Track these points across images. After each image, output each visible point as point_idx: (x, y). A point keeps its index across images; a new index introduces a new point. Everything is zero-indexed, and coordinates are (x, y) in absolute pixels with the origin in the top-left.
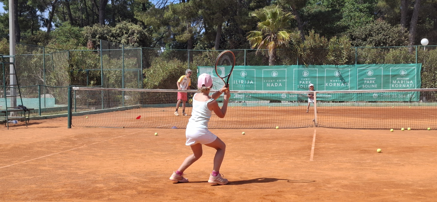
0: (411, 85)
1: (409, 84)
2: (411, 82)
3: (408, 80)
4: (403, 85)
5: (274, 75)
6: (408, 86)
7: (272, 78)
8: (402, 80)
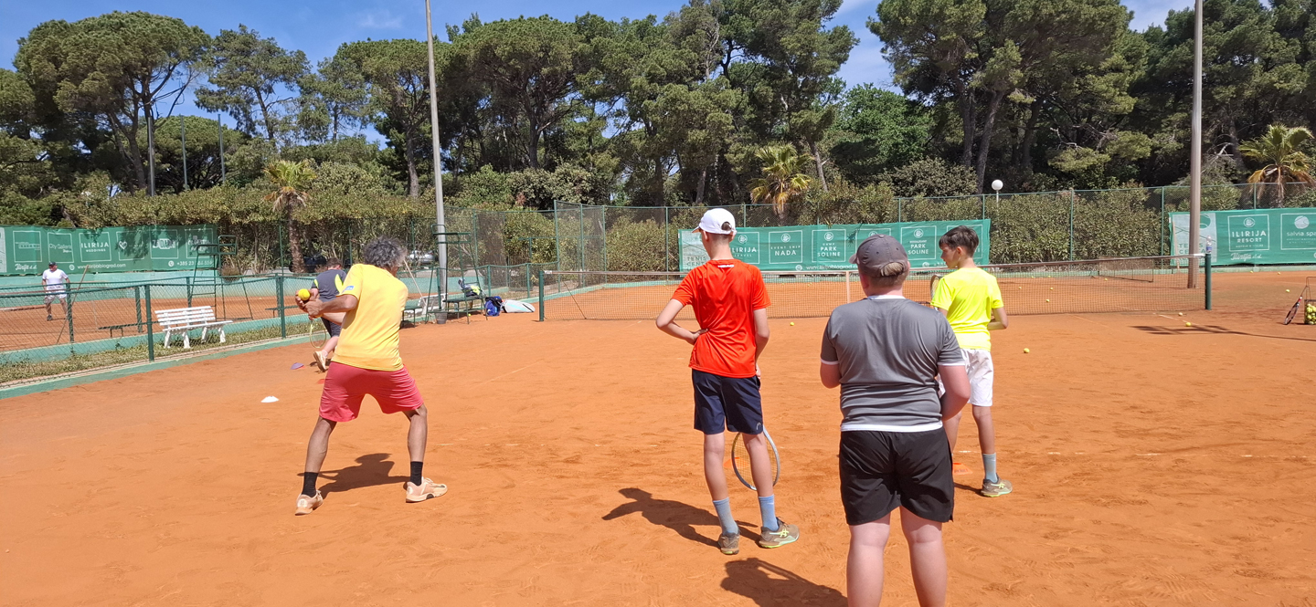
5: (786, 239)
7: (782, 244)
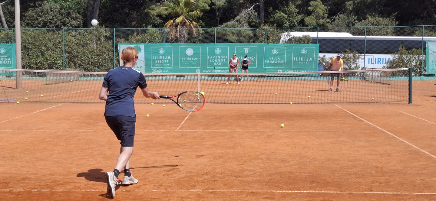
0: (9, 62)
1: (7, 61)
2: (9, 59)
3: (6, 58)
4: (3, 62)
6: (7, 63)
8: (2, 57)
